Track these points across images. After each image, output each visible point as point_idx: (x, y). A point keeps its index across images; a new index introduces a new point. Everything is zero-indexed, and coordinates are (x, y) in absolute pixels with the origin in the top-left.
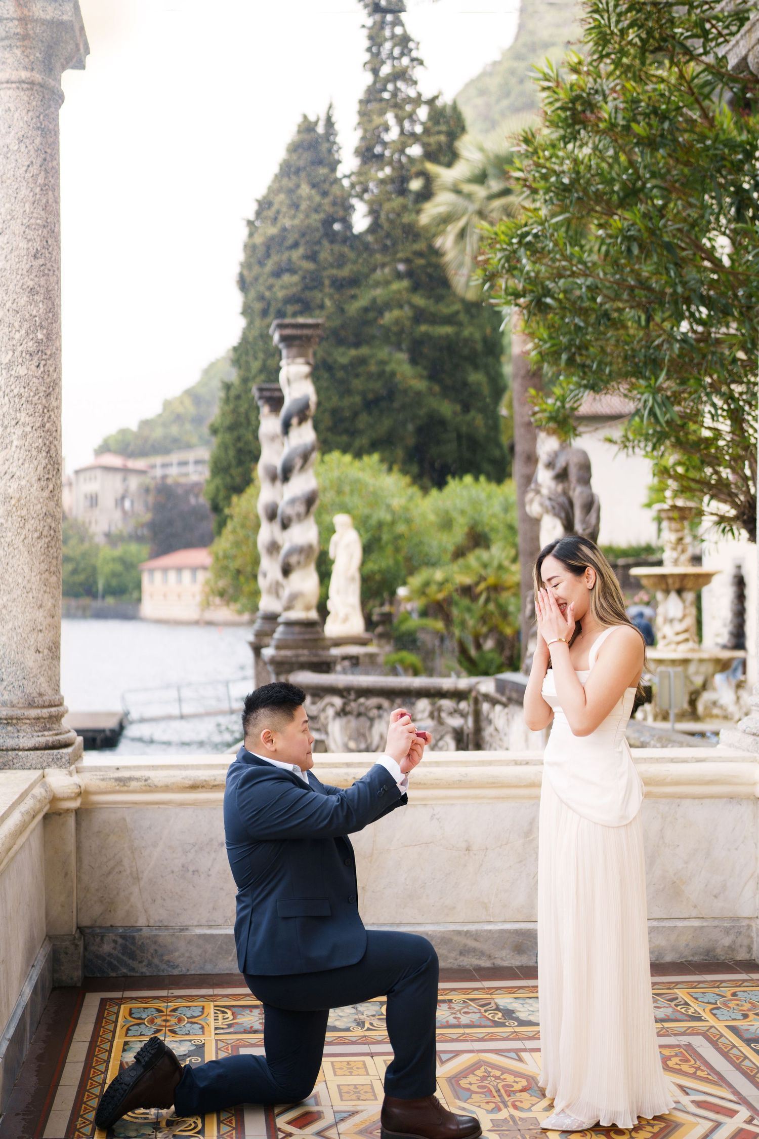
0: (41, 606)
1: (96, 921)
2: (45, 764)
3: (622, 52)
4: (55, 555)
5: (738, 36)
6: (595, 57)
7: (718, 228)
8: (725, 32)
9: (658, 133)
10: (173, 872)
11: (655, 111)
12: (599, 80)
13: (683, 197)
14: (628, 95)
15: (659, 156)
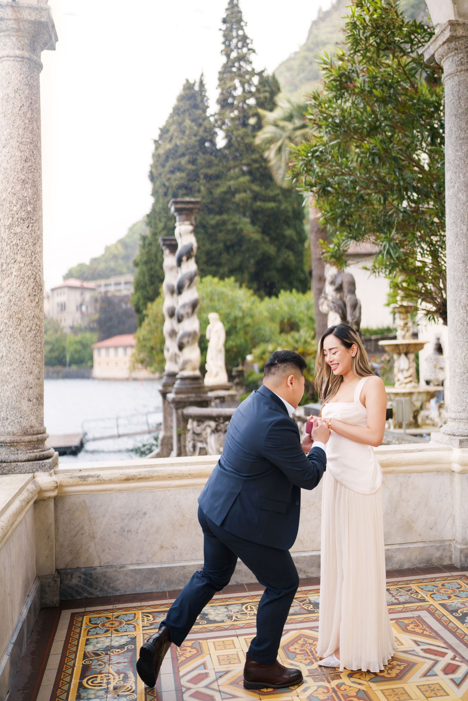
0: (31, 373)
1: (67, 565)
2: (35, 470)
3: (367, 50)
4: (40, 341)
5: (429, 43)
6: (352, 52)
7: (422, 149)
8: (422, 40)
9: (388, 95)
10: (115, 532)
11: (386, 83)
12: (354, 65)
13: (402, 131)
14: (370, 74)
15: (388, 108)
